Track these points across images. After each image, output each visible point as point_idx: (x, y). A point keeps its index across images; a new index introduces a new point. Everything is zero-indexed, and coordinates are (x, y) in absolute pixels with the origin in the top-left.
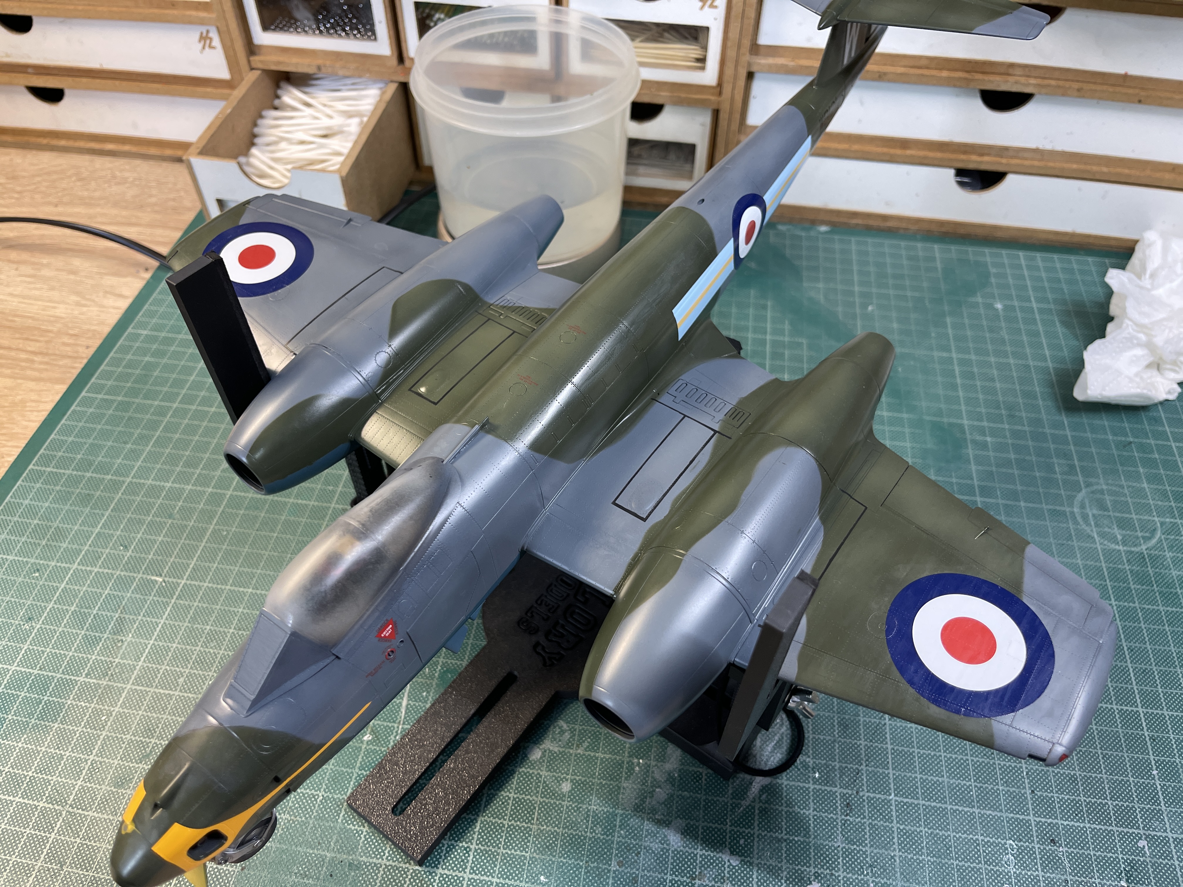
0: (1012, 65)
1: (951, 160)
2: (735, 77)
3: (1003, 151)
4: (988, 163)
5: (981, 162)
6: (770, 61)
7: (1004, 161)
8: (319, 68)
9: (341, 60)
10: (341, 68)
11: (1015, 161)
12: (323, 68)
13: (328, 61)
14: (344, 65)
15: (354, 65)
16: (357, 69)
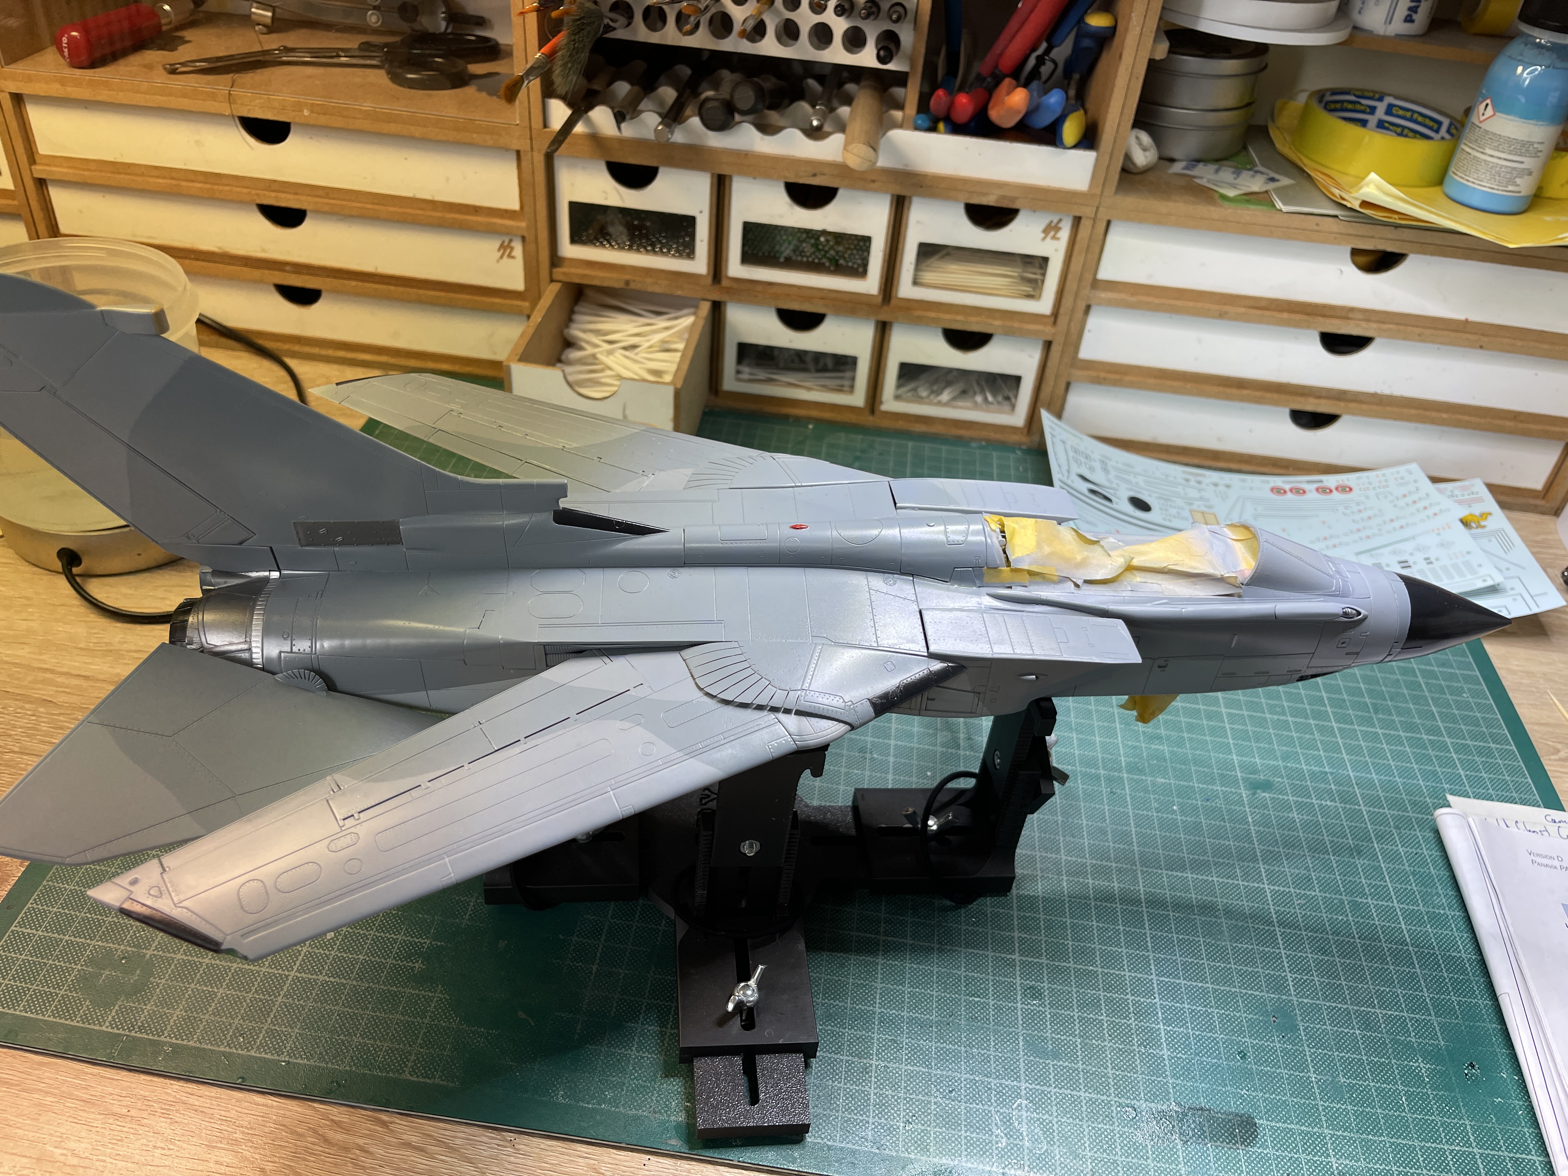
0: (1352, 310)
1: (1287, 401)
2: (1073, 310)
3: (1340, 394)
4: (1324, 405)
5: (1318, 404)
6: (1109, 295)
8: (627, 283)
9: (651, 277)
10: (652, 284)
11: (1353, 405)
12: (631, 283)
13: (636, 277)
14: (655, 281)
15: (666, 282)
16: (670, 285)
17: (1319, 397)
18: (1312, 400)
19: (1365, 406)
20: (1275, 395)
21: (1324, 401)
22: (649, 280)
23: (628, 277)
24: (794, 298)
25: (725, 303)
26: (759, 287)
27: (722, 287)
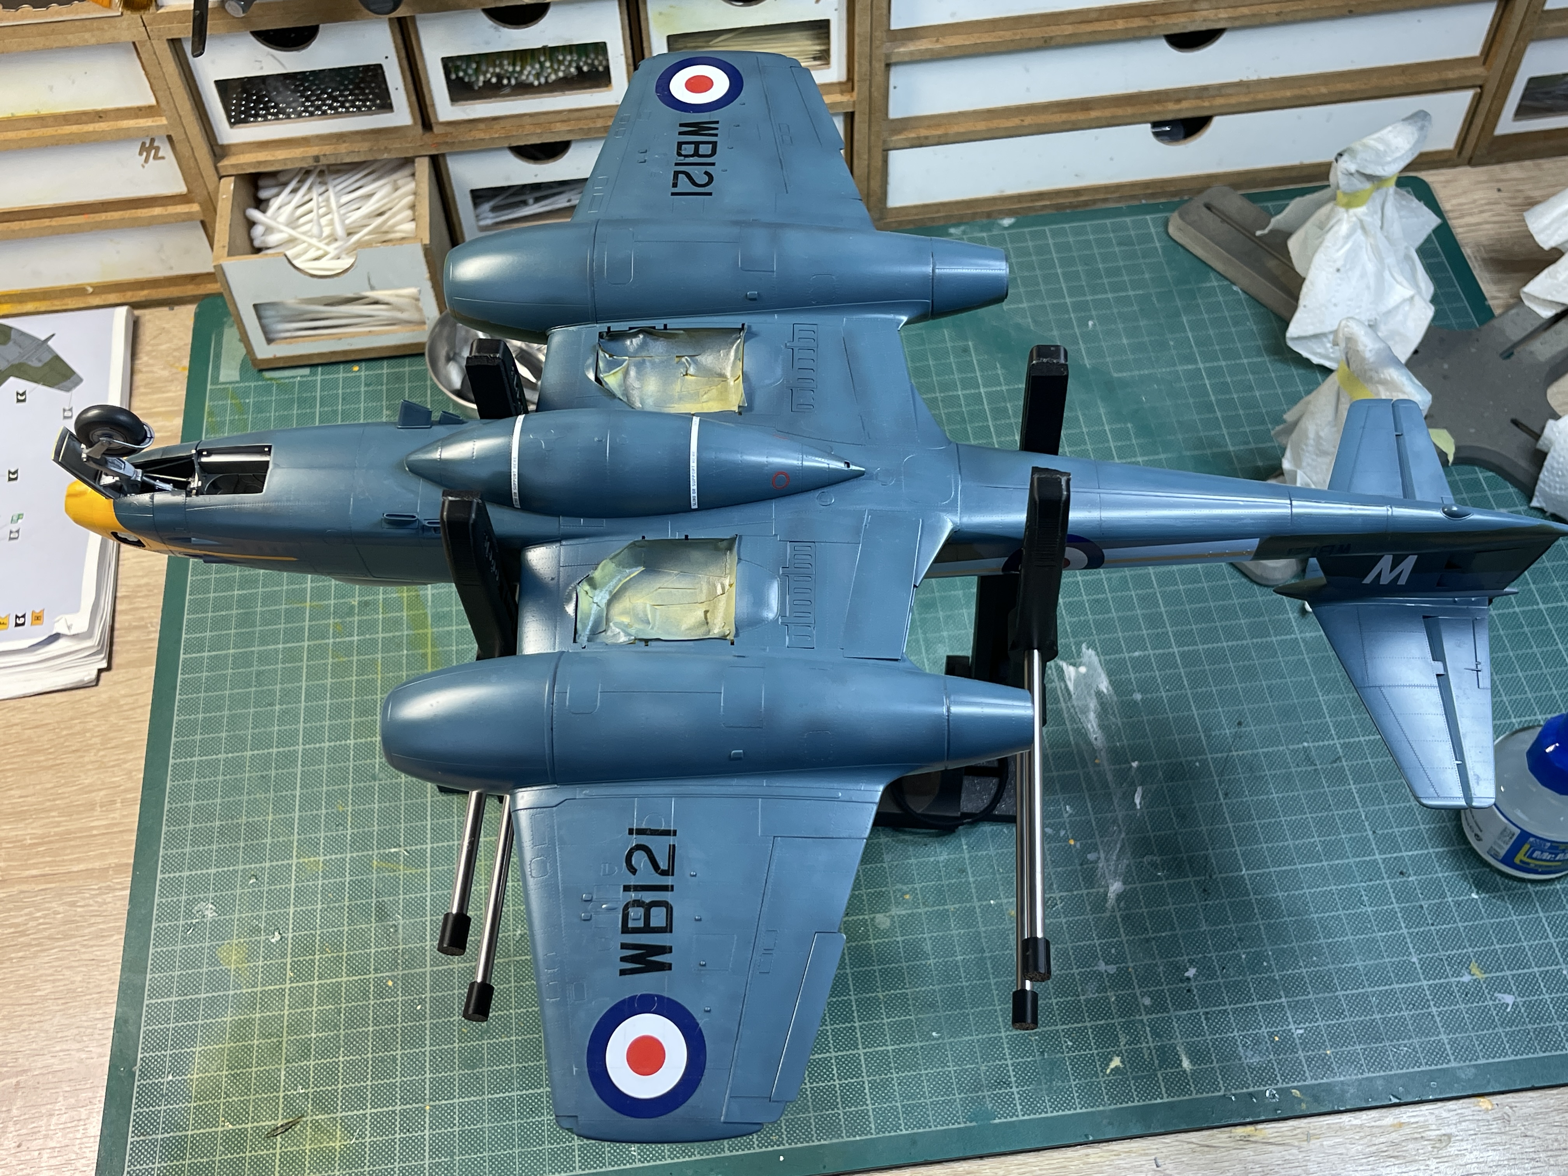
1: (1143, 114)
2: (870, 72)
3: (1202, 91)
4: (1187, 109)
5: (1180, 110)
6: (911, 47)
8: (317, 159)
9: (344, 142)
10: (348, 154)
11: (1219, 101)
12: (322, 158)
13: (327, 147)
14: (351, 149)
15: (365, 146)
16: (371, 150)
17: (1179, 101)
18: (1171, 106)
19: (1233, 100)
20: (1129, 111)
21: (1185, 105)
22: (343, 148)
23: (314, 151)
24: (529, 129)
25: (443, 155)
26: (482, 126)
27: (437, 136)
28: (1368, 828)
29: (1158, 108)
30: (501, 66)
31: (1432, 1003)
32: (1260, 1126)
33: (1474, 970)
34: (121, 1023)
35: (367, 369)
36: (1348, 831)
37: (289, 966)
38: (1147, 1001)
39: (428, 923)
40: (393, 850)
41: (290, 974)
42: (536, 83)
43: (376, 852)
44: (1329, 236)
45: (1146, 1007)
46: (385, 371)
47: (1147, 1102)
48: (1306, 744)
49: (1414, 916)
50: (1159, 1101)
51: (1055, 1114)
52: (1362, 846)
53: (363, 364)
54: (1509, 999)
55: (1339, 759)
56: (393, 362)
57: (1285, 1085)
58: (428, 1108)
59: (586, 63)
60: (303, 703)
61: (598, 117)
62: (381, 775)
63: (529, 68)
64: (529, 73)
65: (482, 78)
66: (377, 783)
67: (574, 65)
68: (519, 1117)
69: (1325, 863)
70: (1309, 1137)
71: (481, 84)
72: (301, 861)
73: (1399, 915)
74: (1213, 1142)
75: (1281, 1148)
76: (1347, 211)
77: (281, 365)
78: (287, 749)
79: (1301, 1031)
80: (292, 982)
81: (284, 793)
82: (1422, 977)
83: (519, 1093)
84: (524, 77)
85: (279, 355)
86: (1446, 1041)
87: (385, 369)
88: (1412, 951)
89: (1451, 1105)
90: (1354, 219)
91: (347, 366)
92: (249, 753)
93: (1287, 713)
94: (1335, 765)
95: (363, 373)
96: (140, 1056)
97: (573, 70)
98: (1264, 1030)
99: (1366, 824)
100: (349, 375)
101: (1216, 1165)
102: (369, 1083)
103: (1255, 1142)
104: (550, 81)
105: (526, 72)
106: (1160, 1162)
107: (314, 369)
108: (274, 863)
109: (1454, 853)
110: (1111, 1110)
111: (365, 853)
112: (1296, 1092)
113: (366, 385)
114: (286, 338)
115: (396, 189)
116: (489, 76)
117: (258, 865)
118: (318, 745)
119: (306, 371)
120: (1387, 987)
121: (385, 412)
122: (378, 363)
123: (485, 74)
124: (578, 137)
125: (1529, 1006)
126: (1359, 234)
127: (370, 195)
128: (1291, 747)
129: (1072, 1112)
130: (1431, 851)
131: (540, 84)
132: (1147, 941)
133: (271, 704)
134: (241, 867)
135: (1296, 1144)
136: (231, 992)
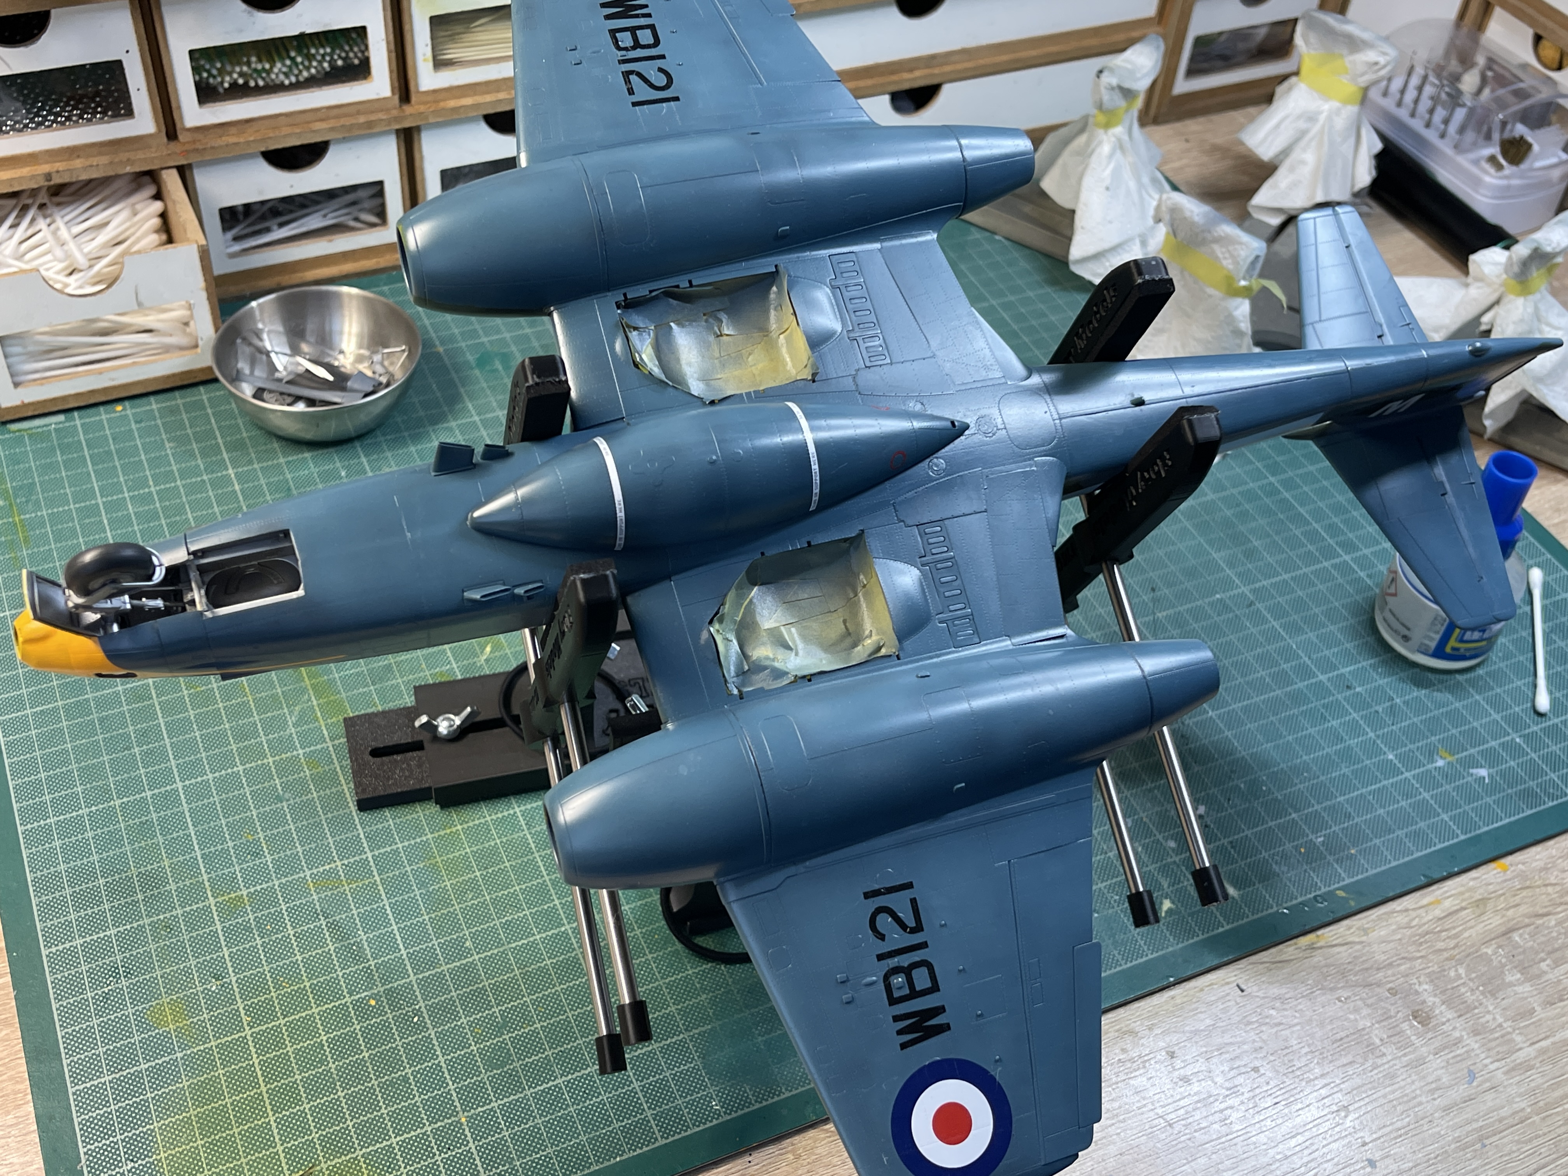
1: (883, 85)
3: (931, 60)
4: (920, 78)
5: (915, 79)
7: (936, 71)
8: (48, 176)
9: (78, 157)
10: (85, 168)
11: (947, 68)
12: (54, 176)
13: (58, 164)
14: (88, 163)
15: (104, 160)
16: (111, 163)
17: (911, 70)
18: (906, 76)
19: (959, 67)
20: (869, 82)
21: (917, 73)
22: (78, 163)
23: (45, 168)
24: (286, 131)
25: (190, 166)
26: (233, 130)
27: (184, 144)
28: (1303, 655)
29: (894, 78)
30: (248, 64)
31: (1422, 790)
32: (1320, 932)
33: (1444, 754)
34: (44, 1122)
35: (132, 408)
36: (1287, 661)
37: (243, 1012)
38: (1172, 844)
39: (396, 932)
40: (327, 867)
41: (245, 1019)
42: (287, 82)
43: (308, 873)
44: (1094, 159)
45: (1173, 850)
46: (154, 406)
47: (1211, 934)
48: (1218, 596)
49: (1374, 721)
50: (1221, 930)
51: (1129, 965)
52: (1304, 672)
53: (127, 403)
54: (1483, 772)
55: (1251, 604)
56: (160, 397)
57: (1327, 889)
58: (463, 1120)
59: (340, 57)
60: (167, 741)
61: (359, 113)
62: (287, 795)
63: (279, 65)
64: (278, 71)
65: (227, 79)
66: (284, 804)
67: (328, 58)
68: (573, 1104)
69: (1278, 692)
70: (1366, 932)
71: (226, 85)
72: (220, 899)
73: (1362, 722)
74: (1284, 957)
75: (1345, 947)
76: (1106, 132)
77: (30, 414)
78: (163, 790)
79: (1322, 839)
80: (252, 1027)
81: (175, 835)
82: (1404, 770)
83: (564, 1078)
84: (273, 76)
85: (26, 401)
86: (1447, 819)
87: (154, 404)
88: (1386, 750)
89: (1473, 874)
90: (1113, 139)
91: (109, 407)
92: (118, 802)
93: (1191, 573)
94: (1252, 608)
95: (129, 412)
96: (82, 1151)
97: (326, 65)
98: (1288, 846)
99: (1300, 652)
100: (113, 415)
101: (1295, 977)
102: (383, 1111)
103: (1321, 948)
104: (301, 79)
105: (276, 70)
106: (1243, 987)
107: (69, 415)
108: (188, 909)
109: (1384, 662)
110: (1181, 949)
111: (296, 877)
112: (1341, 893)
113: (136, 422)
114: (35, 380)
115: (135, 214)
116: (235, 76)
117: (168, 915)
118: (199, 779)
119: (61, 418)
120: (1378, 785)
121: (167, 445)
122: (144, 400)
123: (230, 74)
124: (340, 136)
125: (1502, 774)
126: (1118, 154)
127: (105, 224)
128: (1207, 600)
129: (1144, 959)
130: (1364, 663)
131: (291, 84)
132: (1150, 790)
133: (128, 748)
134: (147, 921)
135: (1357, 940)
136: (179, 1055)
